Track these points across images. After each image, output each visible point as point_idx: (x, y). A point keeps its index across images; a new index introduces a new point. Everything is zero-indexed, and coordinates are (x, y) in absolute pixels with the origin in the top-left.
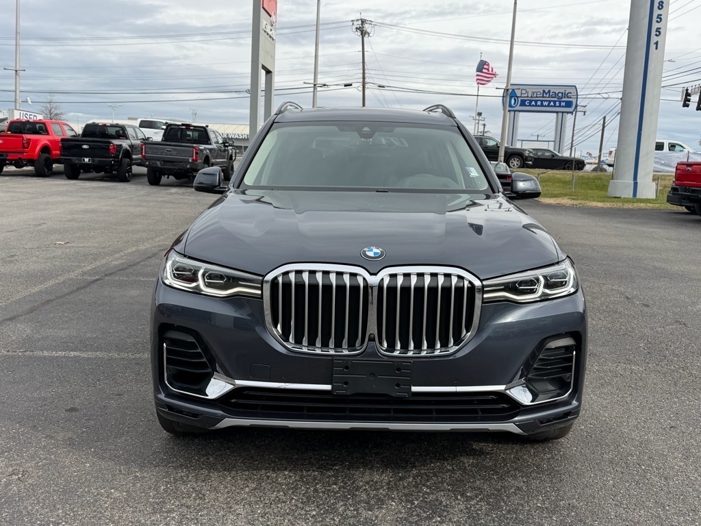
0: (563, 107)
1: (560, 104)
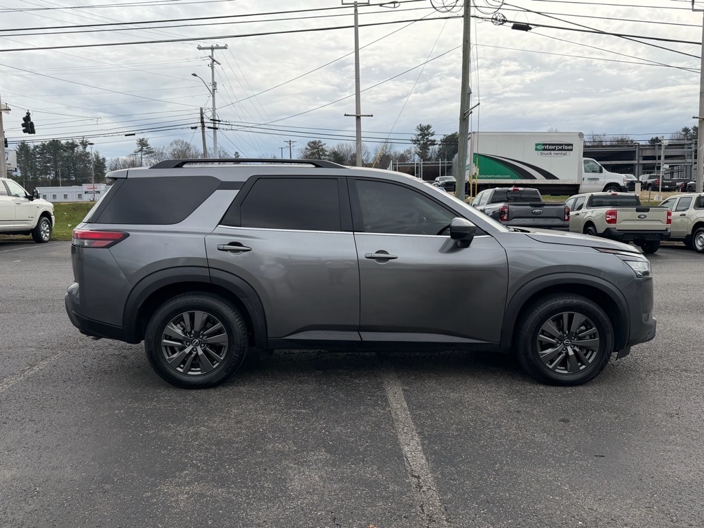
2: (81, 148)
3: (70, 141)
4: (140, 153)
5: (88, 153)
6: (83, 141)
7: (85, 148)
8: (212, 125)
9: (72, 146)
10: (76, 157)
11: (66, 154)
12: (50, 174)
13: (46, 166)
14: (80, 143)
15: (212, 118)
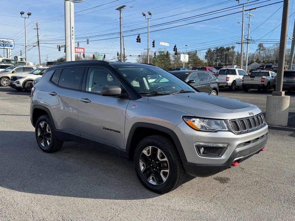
0: (9, 47)
1: (8, 46)
3: (228, 47)
4: (259, 50)
5: (235, 52)
6: (233, 47)
7: (233, 50)
8: (247, 42)
9: (228, 49)
10: (230, 54)
11: (225, 53)
12: (219, 61)
13: (217, 58)
14: (232, 48)
15: (247, 39)
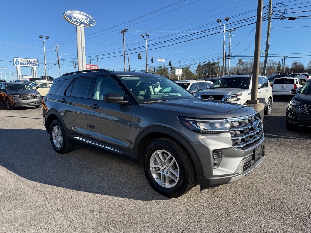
2: (217, 64)
4: (239, 64)
5: (220, 66)
6: (218, 62)
9: (214, 64)
10: (215, 68)
11: (212, 67)
15: (228, 55)
